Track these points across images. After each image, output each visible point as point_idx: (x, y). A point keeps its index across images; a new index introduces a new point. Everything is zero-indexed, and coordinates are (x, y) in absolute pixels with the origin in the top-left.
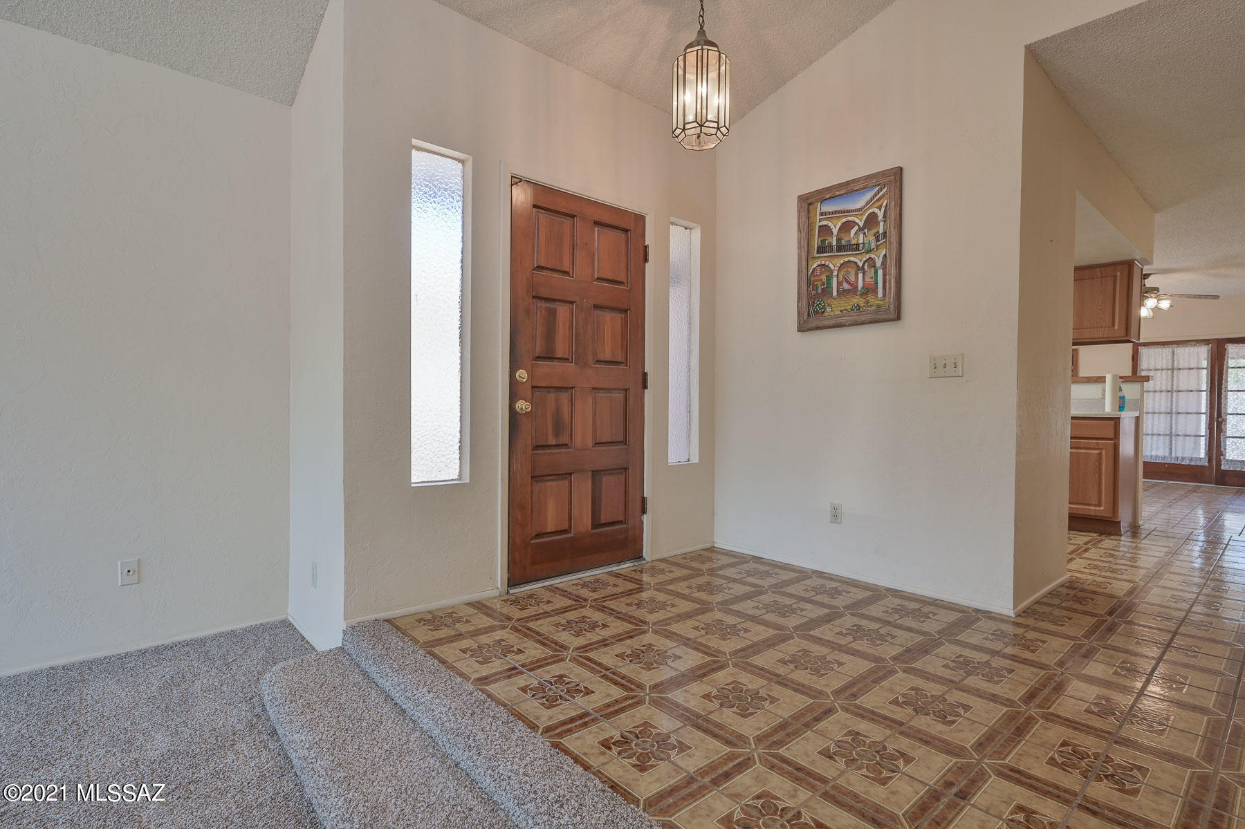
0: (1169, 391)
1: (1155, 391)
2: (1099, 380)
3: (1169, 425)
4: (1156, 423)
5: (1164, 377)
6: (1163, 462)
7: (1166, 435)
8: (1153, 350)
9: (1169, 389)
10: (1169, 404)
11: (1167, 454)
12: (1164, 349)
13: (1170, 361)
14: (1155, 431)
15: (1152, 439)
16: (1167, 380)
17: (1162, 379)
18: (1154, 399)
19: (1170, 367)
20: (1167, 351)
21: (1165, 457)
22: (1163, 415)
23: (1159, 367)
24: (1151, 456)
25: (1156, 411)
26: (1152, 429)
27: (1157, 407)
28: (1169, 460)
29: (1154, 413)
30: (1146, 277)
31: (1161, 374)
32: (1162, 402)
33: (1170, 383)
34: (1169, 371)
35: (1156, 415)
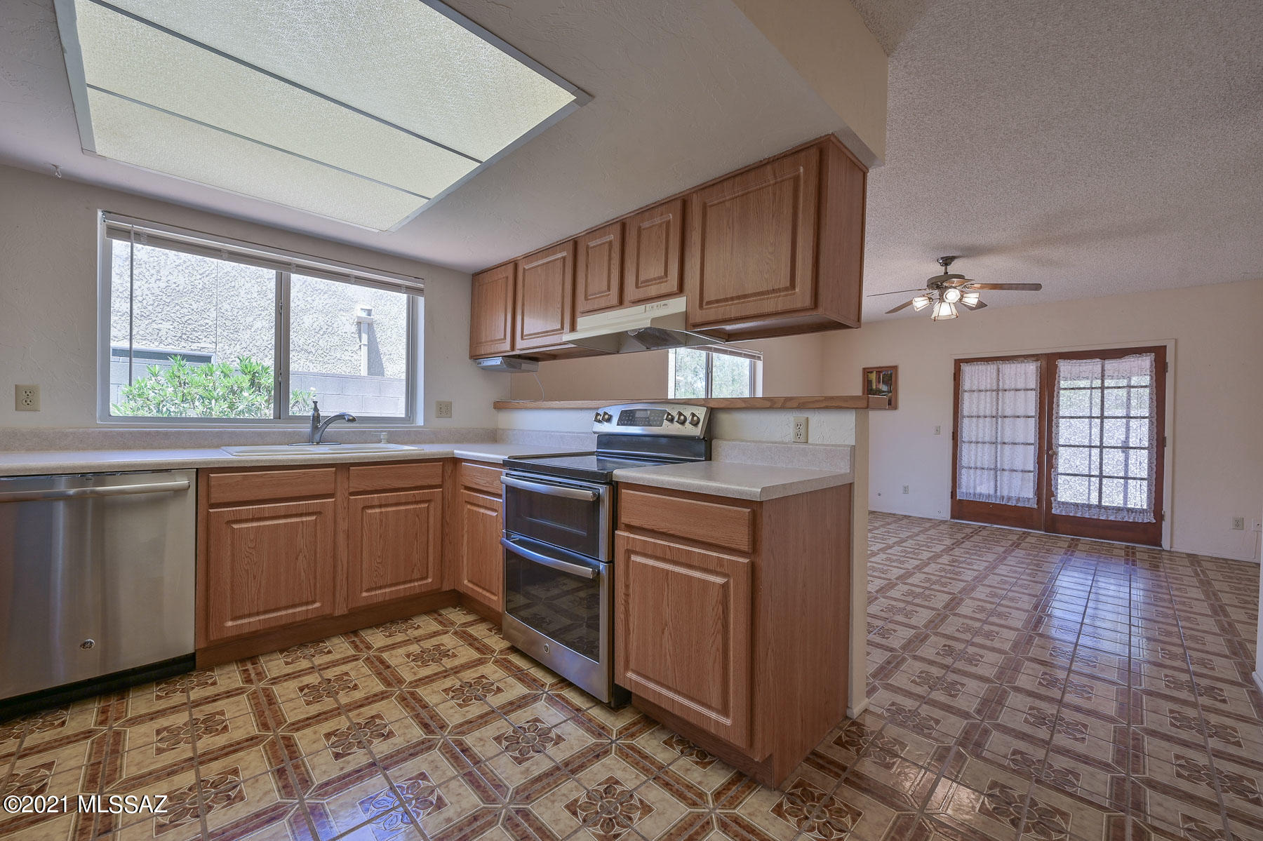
0: (994, 417)
1: (979, 417)
2: (789, 404)
3: (993, 458)
4: (980, 454)
5: (988, 400)
6: (987, 501)
7: (991, 469)
8: (977, 367)
9: (994, 414)
10: (994, 432)
11: (992, 492)
12: (989, 366)
13: (995, 381)
14: (979, 465)
15: (975, 473)
16: (992, 403)
17: (986, 402)
18: (977, 426)
19: (995, 388)
20: (991, 368)
21: (989, 495)
22: (987, 446)
23: (983, 388)
24: (975, 495)
25: (980, 440)
26: (976, 463)
27: (981, 435)
28: (994, 499)
29: (977, 443)
30: (948, 261)
31: (985, 395)
32: (987, 430)
33: (995, 407)
34: (994, 393)
35: (979, 445)
